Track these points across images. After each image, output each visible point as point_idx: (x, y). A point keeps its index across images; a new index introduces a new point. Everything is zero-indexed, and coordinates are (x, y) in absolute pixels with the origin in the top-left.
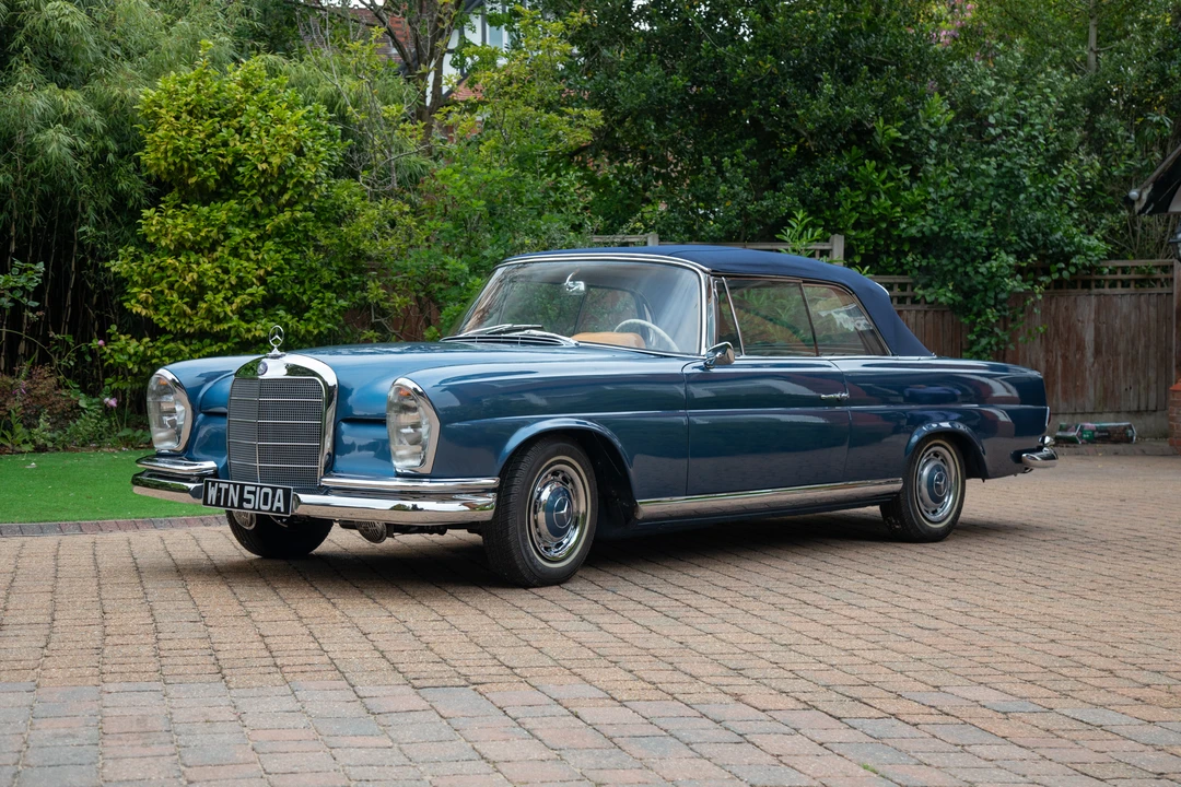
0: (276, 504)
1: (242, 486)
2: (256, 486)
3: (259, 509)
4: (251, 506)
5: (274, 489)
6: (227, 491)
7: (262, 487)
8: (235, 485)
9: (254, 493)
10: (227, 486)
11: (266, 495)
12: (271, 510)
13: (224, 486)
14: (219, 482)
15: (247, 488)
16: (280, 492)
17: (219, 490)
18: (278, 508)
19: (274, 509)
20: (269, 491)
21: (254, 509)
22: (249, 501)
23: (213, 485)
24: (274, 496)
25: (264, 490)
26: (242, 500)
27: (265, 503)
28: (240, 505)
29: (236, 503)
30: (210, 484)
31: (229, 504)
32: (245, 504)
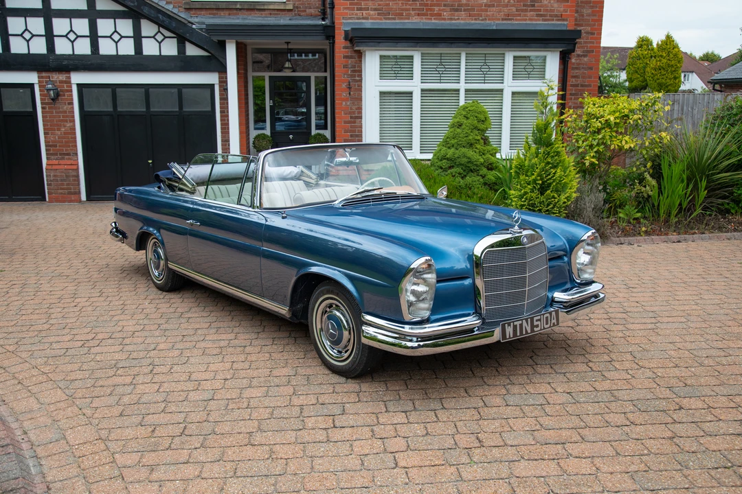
0: (553, 321)
1: (532, 319)
2: (540, 315)
3: (544, 328)
4: (539, 329)
5: (550, 313)
6: (521, 325)
7: (543, 315)
8: (527, 320)
9: (540, 320)
10: (520, 322)
11: (547, 318)
12: (550, 326)
13: (518, 323)
14: (513, 322)
15: (535, 319)
16: (554, 313)
17: (515, 327)
18: (554, 323)
19: (552, 325)
20: (548, 315)
21: (541, 330)
22: (537, 326)
23: (509, 325)
24: (551, 317)
25: (545, 316)
26: (533, 326)
27: (547, 324)
28: (532, 331)
29: (529, 331)
30: (506, 325)
31: (524, 333)
32: (536, 329)
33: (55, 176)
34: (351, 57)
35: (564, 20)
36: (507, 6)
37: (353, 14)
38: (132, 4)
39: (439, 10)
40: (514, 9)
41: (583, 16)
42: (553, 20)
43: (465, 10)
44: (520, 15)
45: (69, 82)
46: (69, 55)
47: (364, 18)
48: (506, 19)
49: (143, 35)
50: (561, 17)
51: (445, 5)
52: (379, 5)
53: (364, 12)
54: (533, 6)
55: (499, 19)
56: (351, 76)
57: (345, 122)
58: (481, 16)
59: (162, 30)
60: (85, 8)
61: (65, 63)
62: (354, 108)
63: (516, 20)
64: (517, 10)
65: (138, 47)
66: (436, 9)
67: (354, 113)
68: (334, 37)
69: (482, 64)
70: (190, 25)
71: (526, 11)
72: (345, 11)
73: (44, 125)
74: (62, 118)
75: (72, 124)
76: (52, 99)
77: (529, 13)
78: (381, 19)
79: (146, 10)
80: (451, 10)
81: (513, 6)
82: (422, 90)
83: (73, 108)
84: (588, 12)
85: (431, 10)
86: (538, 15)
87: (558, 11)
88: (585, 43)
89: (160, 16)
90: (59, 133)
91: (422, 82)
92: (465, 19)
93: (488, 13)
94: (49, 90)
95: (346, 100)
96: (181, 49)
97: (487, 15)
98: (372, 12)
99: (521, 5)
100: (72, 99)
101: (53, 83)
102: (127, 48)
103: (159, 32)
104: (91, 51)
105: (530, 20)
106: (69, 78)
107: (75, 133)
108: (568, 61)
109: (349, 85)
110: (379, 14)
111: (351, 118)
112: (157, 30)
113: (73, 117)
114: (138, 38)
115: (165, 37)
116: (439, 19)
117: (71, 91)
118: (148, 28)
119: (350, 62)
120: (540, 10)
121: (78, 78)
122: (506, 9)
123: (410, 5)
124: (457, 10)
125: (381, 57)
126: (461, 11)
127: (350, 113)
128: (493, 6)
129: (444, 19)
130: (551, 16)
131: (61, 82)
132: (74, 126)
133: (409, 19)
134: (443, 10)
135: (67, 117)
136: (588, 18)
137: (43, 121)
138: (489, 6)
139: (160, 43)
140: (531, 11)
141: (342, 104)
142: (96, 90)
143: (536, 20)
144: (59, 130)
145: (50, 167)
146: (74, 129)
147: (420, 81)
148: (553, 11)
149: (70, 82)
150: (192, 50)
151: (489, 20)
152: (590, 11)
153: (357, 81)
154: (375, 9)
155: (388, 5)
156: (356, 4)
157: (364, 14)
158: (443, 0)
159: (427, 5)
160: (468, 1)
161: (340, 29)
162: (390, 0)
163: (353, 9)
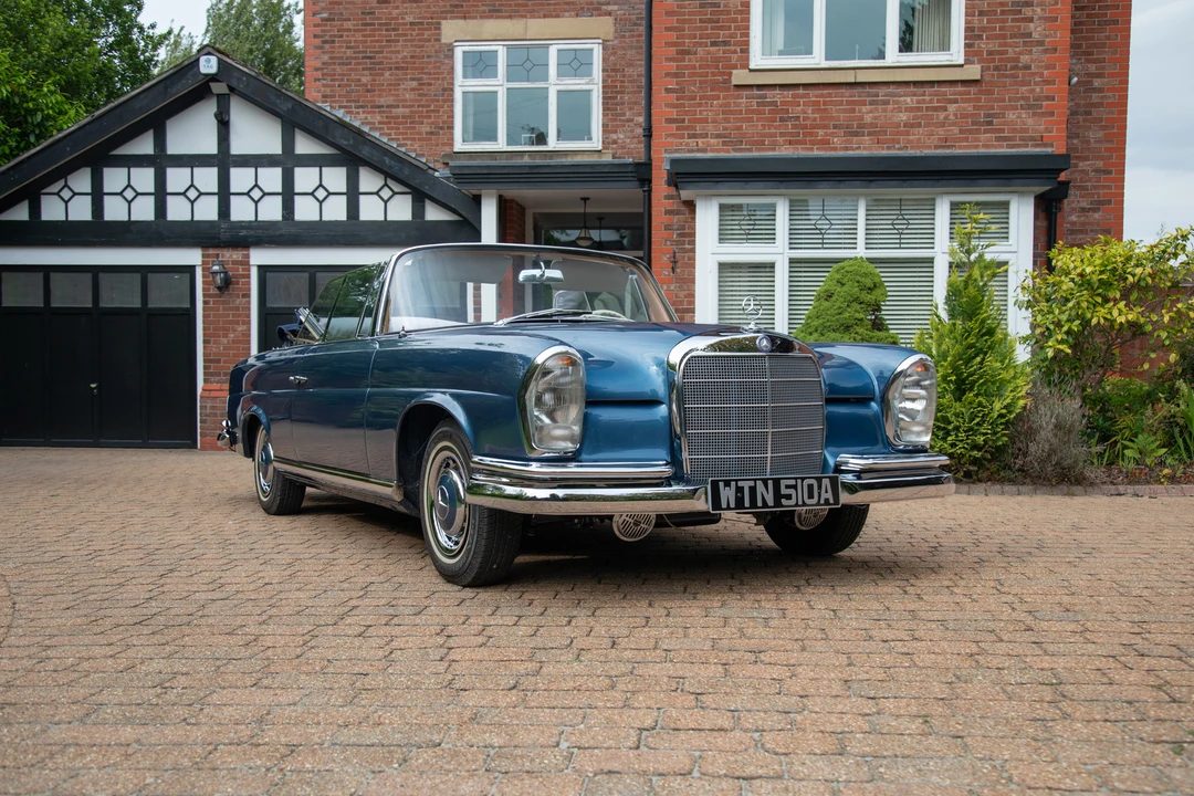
0: (824, 496)
1: (777, 482)
2: (796, 479)
3: (804, 504)
4: (793, 502)
5: (819, 480)
6: (753, 490)
7: (803, 479)
8: (765, 482)
9: (795, 487)
10: (752, 483)
11: (810, 487)
12: (818, 504)
13: (746, 485)
14: (736, 481)
15: (783, 483)
16: (826, 482)
17: (740, 490)
18: (827, 501)
19: (822, 502)
20: (814, 482)
21: (797, 505)
22: (789, 497)
23: (727, 484)
24: (820, 487)
25: (806, 482)
26: (778, 496)
27: (811, 496)
28: (777, 503)
29: (770, 502)
30: (721, 484)
31: (760, 504)
32: (784, 501)
33: (212, 407)
34: (677, 213)
35: (1046, 145)
36: (942, 125)
37: (681, 144)
38: (346, 143)
39: (826, 134)
40: (956, 130)
41: (1088, 142)
42: (1027, 146)
43: (869, 134)
44: (966, 139)
45: (246, 263)
46: (250, 222)
47: (698, 151)
48: (941, 147)
49: (361, 190)
50: (1041, 141)
51: (835, 127)
52: (725, 129)
53: (700, 141)
54: (990, 123)
55: (929, 147)
56: (677, 243)
58: (899, 143)
59: (390, 182)
60: (279, 151)
61: (243, 233)
62: (682, 294)
63: (960, 147)
64: (961, 132)
65: (353, 208)
66: (821, 132)
67: (681, 302)
68: (650, 181)
69: (895, 217)
70: (431, 172)
71: (978, 132)
72: (669, 140)
73: (204, 329)
74: (231, 318)
75: (245, 327)
76: (219, 288)
77: (982, 137)
78: (728, 151)
79: (365, 152)
80: (846, 134)
81: (954, 124)
82: (792, 261)
83: (249, 302)
84: (1098, 136)
86: (998, 139)
87: (1036, 131)
88: (1095, 187)
89: (387, 160)
90: (225, 340)
91: (791, 248)
92: (870, 148)
93: (911, 137)
94: (215, 273)
95: (669, 282)
96: (418, 210)
97: (909, 141)
98: (712, 140)
99: (967, 122)
100: (249, 289)
101: (222, 264)
102: (336, 211)
103: (386, 185)
104: (283, 216)
105: (984, 146)
106: (248, 256)
107: (249, 342)
108: (1056, 214)
109: (674, 257)
110: (724, 143)
112: (383, 183)
113: (249, 316)
114: (353, 195)
115: (395, 193)
116: (826, 149)
117: (249, 276)
118: (368, 181)
119: (675, 220)
120: (1002, 131)
121: (260, 257)
122: (941, 131)
123: (776, 128)
124: (856, 134)
125: (722, 208)
126: (863, 136)
127: (675, 303)
128: (919, 125)
129: (835, 149)
130: (1022, 139)
131: (235, 262)
132: (249, 330)
133: (774, 149)
134: (832, 134)
135: (239, 315)
136: (1098, 146)
137: (204, 323)
138: (912, 126)
139: (386, 202)
140: (986, 132)
142: (285, 275)
143: (995, 147)
144: (226, 336)
145: (207, 394)
146: (249, 335)
147: (787, 246)
148: (1026, 131)
149: (248, 263)
150: (433, 214)
151: (912, 148)
152: (1101, 134)
153: (686, 251)
154: (718, 136)
155: (740, 128)
156: (687, 128)
157: (700, 144)
158: (831, 118)
159: (805, 127)
160: (875, 118)
161: (660, 167)
162: (743, 120)
163: (682, 137)
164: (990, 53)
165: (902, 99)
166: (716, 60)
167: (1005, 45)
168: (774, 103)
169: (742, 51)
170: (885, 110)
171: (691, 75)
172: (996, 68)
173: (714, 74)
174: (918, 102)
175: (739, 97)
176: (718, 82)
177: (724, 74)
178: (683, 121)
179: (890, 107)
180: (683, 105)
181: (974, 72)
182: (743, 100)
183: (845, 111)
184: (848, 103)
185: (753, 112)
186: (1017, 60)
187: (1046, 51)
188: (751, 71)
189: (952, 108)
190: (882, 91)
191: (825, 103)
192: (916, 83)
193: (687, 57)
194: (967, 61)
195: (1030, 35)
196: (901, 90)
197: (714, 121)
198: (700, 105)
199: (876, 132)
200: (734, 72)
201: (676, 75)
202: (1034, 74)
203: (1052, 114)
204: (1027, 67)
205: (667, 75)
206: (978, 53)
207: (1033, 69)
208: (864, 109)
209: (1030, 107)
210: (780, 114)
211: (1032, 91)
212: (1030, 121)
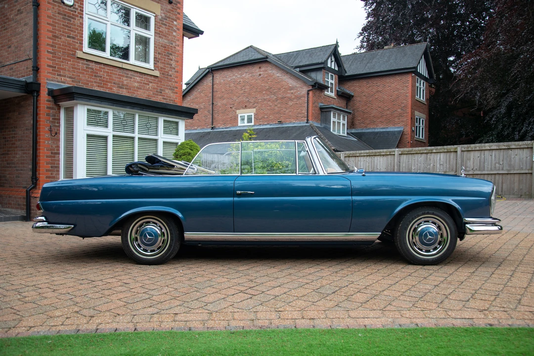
34: (52, 109)
36: (148, 90)
37: (54, 78)
39: (111, 86)
43: (126, 89)
44: (154, 97)
47: (62, 82)
51: (114, 83)
52: (73, 75)
53: (63, 78)
54: (161, 93)
56: (52, 122)
57: (47, 157)
58: (135, 94)
62: (54, 146)
64: (153, 94)
66: (109, 84)
67: (54, 150)
69: (147, 123)
71: (158, 95)
72: (48, 74)
80: (118, 87)
81: (151, 91)
82: (114, 136)
85: (106, 84)
86: (163, 98)
87: (173, 98)
91: (113, 131)
92: (126, 94)
95: (48, 140)
98: (68, 79)
99: (155, 91)
109: (51, 129)
110: (71, 81)
111: (52, 153)
119: (51, 112)
120: (164, 96)
122: (147, 92)
123: (93, 79)
124: (121, 88)
125: (89, 110)
126: (124, 89)
127: (51, 150)
128: (141, 89)
129: (114, 92)
134: (113, 86)
138: (139, 88)
140: (160, 95)
141: (44, 142)
153: (56, 126)
154: (70, 77)
155: (79, 76)
156: (57, 71)
157: (63, 80)
158: (113, 80)
159: (103, 81)
160: (127, 83)
161: (44, 86)
162: (80, 73)
163: (55, 74)
164: (161, 68)
165: (136, 78)
166: (70, 44)
167: (165, 66)
168: (92, 69)
169: (80, 43)
170: (130, 81)
171: (59, 48)
172: (163, 74)
173: (68, 50)
174: (141, 80)
175: (79, 63)
176: (70, 54)
177: (73, 51)
178: (55, 67)
179: (132, 80)
180: (55, 60)
181: (157, 73)
182: (81, 65)
183: (117, 78)
184: (119, 75)
185: (85, 70)
186: (168, 72)
187: (176, 72)
188: (84, 53)
189: (151, 84)
190: (130, 73)
191: (111, 73)
192: (140, 73)
193: (57, 39)
194: (155, 69)
195: (171, 65)
196: (136, 74)
197: (69, 71)
198: (63, 62)
199: (128, 88)
200: (77, 51)
201: (52, 46)
202: (173, 78)
203: (177, 93)
204: (171, 76)
205: (48, 45)
206: (158, 67)
207: (172, 77)
208: (124, 78)
209: (171, 89)
210: (94, 74)
211: (172, 84)
212: (172, 94)
